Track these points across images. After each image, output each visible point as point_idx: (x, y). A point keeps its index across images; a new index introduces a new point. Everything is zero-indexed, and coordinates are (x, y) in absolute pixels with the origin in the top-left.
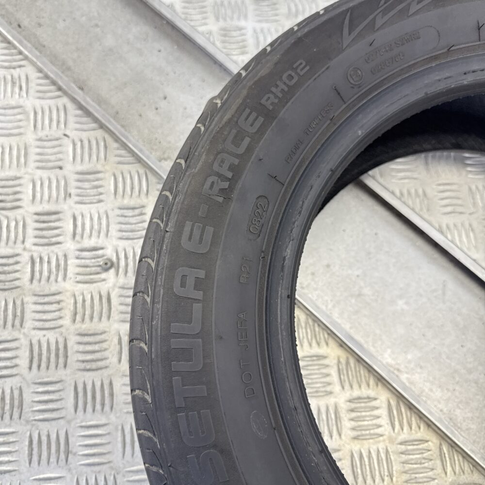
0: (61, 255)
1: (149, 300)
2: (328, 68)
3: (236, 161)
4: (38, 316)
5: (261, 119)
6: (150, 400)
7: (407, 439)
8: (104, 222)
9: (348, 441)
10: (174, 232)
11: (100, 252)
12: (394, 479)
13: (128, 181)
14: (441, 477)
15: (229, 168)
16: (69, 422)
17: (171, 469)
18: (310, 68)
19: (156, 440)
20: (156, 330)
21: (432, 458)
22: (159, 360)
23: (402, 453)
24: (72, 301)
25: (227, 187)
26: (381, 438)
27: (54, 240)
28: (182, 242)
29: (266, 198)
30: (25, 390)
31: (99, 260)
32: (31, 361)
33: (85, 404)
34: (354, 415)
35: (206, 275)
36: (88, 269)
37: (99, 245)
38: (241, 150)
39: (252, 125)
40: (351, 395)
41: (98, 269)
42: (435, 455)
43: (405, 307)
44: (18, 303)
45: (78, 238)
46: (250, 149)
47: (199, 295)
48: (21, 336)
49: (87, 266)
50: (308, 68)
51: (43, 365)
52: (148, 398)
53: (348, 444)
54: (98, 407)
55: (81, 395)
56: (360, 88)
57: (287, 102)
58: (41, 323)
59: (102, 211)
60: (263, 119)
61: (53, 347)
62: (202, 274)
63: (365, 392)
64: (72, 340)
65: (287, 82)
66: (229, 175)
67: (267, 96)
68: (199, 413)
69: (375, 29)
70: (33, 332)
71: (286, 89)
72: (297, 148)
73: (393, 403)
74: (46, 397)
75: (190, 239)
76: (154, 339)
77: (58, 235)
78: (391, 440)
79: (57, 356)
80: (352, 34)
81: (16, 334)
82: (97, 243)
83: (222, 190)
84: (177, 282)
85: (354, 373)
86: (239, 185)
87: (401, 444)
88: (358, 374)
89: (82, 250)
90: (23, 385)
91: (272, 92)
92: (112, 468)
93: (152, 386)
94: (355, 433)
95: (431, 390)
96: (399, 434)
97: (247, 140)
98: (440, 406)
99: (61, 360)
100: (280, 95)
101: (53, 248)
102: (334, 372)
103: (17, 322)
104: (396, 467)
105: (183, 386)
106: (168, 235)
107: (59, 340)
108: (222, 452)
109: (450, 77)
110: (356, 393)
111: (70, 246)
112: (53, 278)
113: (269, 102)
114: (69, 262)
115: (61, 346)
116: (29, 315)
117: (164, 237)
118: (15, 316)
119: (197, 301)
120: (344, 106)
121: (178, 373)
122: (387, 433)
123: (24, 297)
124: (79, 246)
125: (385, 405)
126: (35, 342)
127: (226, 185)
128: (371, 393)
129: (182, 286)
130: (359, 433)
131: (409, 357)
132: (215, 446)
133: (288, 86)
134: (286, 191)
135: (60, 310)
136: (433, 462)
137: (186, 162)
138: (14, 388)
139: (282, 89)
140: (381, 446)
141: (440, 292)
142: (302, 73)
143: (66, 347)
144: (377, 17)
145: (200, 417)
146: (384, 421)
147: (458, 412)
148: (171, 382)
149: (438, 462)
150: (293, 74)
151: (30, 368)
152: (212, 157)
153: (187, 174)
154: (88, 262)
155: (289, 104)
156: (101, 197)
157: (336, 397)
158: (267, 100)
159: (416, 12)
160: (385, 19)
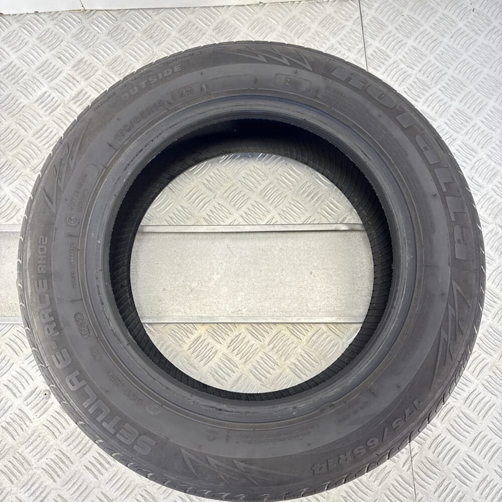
0: (17, 412)
1: (66, 402)
2: (56, 229)
3: (50, 310)
4: (34, 453)
5: (45, 281)
6: (102, 441)
7: (270, 340)
8: (25, 374)
9: (243, 367)
10: (50, 365)
11: (37, 391)
12: (279, 364)
13: (18, 341)
14: (299, 343)
15: (49, 315)
16: (99, 487)
17: (133, 459)
18: (48, 237)
19: (118, 454)
20: (80, 412)
21: (288, 338)
22: (92, 423)
23: (273, 349)
24: (46, 428)
25: (55, 325)
26: (258, 350)
27: (6, 407)
28: (57, 367)
29: (78, 313)
30: (62, 494)
31: (40, 396)
32: (52, 477)
33: (99, 471)
34: (236, 352)
35: (80, 372)
36: (39, 405)
37: (33, 388)
38: (48, 303)
39: (43, 287)
40: (227, 343)
41: (44, 400)
42: (289, 335)
43: (219, 276)
44: (17, 456)
45: (18, 394)
46: (51, 299)
47: (84, 382)
48: (35, 470)
49: (37, 405)
50: (46, 238)
51: (60, 473)
52: (101, 441)
53: (245, 368)
54: (107, 466)
55: (93, 469)
56: (80, 223)
57: (51, 262)
58: (39, 454)
59: (18, 370)
60: (46, 280)
61: (57, 460)
62: (77, 373)
63: (233, 335)
64: (64, 447)
65: (43, 253)
66: (52, 319)
67: (39, 267)
68: (123, 428)
69: (62, 190)
70: (39, 463)
71: (45, 257)
72: (73, 277)
73: (250, 328)
74: (76, 487)
75: (59, 363)
76: (82, 416)
77: (6, 403)
78: (263, 347)
79: (63, 462)
80: (53, 203)
81: (31, 472)
82: (31, 388)
83: (54, 329)
84: (70, 385)
85: (220, 331)
86: (61, 320)
87: (269, 345)
88: (222, 329)
89: (26, 399)
90: (58, 493)
91: (40, 264)
92: (140, 487)
93: (98, 435)
94: (243, 360)
95: (262, 306)
96: (264, 340)
97: (47, 296)
98: (273, 310)
99: (67, 462)
100: (45, 262)
101: (9, 412)
102: (210, 340)
103: (26, 465)
104: (275, 357)
105: (108, 424)
106: (49, 368)
107: (56, 454)
108: (145, 434)
109: (120, 177)
110: (229, 340)
111: (18, 403)
112: (24, 426)
113: (42, 269)
114: (25, 411)
115: (61, 456)
116: (29, 458)
117: (48, 370)
118: (22, 464)
119: (84, 386)
120: (80, 238)
121: (102, 421)
122: (258, 345)
123: (17, 451)
124: (22, 398)
125: (247, 333)
126: (44, 466)
127: (54, 325)
128: (236, 333)
129: (73, 386)
130: (246, 357)
131: (239, 299)
132: (140, 435)
133: (44, 255)
134: (86, 301)
135: (43, 439)
136: (290, 339)
137: (29, 327)
138: (55, 498)
139: (43, 258)
140: (260, 354)
141: (230, 253)
142: (46, 243)
143: (63, 454)
144: (59, 184)
145: (125, 430)
146: (253, 341)
147: (283, 305)
148: (103, 427)
149: (293, 337)
150: (42, 247)
151: (55, 481)
152: (38, 317)
153: (34, 333)
154: (35, 402)
155: (52, 262)
156: (11, 362)
157: (221, 351)
158: (40, 270)
159: (75, 164)
160: (63, 181)
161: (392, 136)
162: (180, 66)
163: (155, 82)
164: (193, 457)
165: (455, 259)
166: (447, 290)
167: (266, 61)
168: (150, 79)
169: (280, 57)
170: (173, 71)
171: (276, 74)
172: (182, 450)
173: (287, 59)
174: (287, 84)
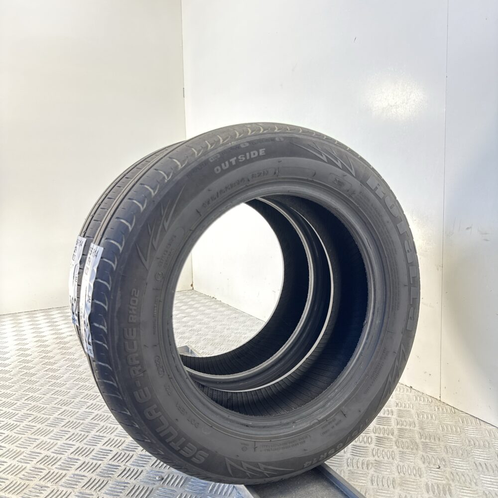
3: (137, 355)
28: (138, 401)
35: (157, 406)
39: (132, 335)
57: (140, 313)
60: (135, 329)
62: (155, 406)
66: (138, 362)
67: (130, 316)
69: (156, 249)
71: (136, 308)
72: (155, 326)
75: (141, 398)
83: (140, 371)
86: (145, 363)
91: (131, 314)
97: (135, 342)
105: (175, 443)
113: (133, 319)
119: (160, 416)
129: (150, 416)
133: (135, 306)
139: (134, 310)
150: (134, 299)
158: (131, 320)
159: (169, 227)
160: (157, 240)
161: (391, 238)
162: (265, 151)
163: (243, 162)
164: (233, 464)
165: (406, 330)
166: (397, 350)
167: (326, 161)
168: (239, 157)
169: (336, 159)
170: (259, 154)
171: (331, 173)
172: (226, 459)
173: (341, 162)
174: (335, 182)
